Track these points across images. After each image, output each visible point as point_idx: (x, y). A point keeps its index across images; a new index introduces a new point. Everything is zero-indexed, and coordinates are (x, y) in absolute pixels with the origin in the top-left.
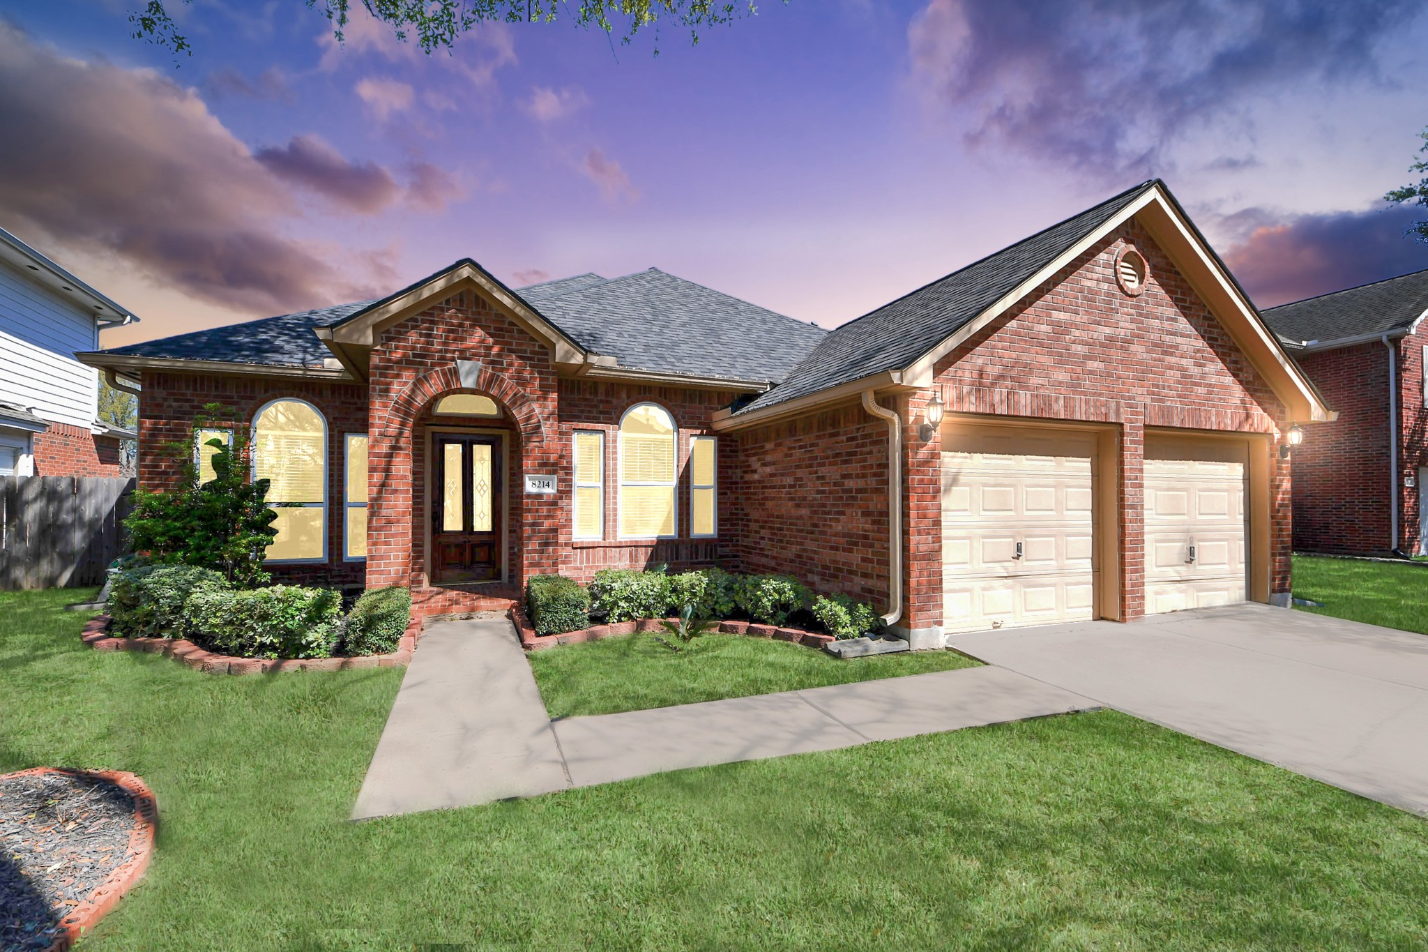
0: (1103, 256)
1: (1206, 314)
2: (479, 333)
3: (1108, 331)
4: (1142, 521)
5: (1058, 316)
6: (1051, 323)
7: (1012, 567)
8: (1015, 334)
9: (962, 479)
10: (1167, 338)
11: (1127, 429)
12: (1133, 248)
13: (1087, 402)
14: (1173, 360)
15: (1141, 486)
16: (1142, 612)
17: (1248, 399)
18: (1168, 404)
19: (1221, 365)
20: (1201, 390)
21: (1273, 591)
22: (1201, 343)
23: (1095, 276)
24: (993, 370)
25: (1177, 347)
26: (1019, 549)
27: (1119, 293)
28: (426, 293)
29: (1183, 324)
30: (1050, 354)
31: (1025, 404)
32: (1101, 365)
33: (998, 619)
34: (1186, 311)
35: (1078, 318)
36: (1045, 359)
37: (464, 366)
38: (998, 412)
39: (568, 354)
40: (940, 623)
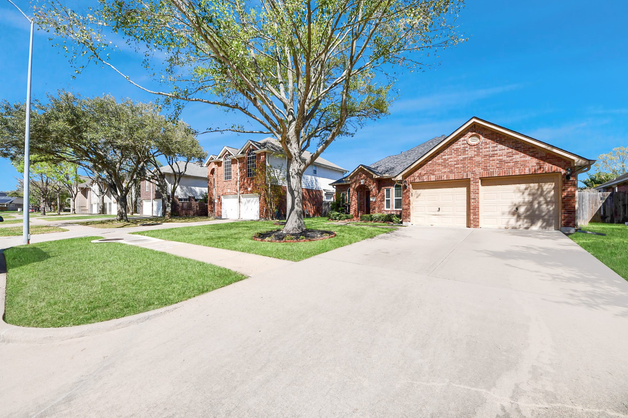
0: (462, 139)
1: (514, 141)
2: (364, 175)
3: (464, 156)
4: (478, 202)
5: (444, 157)
6: (443, 159)
7: (437, 213)
8: (431, 164)
9: (421, 195)
10: (492, 153)
11: (472, 179)
12: (474, 133)
13: (455, 175)
14: (495, 158)
15: (478, 193)
16: (478, 226)
17: (542, 162)
18: (492, 170)
19: (522, 154)
20: (511, 164)
21: (561, 226)
22: (511, 150)
23: (459, 144)
24: (423, 172)
25: (497, 154)
26: (439, 209)
27: (469, 146)
28: (355, 171)
29: (500, 146)
30: (442, 166)
31: (433, 178)
32: (462, 165)
33: (432, 224)
34: (501, 143)
35: (452, 156)
36: (440, 167)
37: (362, 181)
38: (425, 181)
39: (375, 176)
40: (410, 222)
